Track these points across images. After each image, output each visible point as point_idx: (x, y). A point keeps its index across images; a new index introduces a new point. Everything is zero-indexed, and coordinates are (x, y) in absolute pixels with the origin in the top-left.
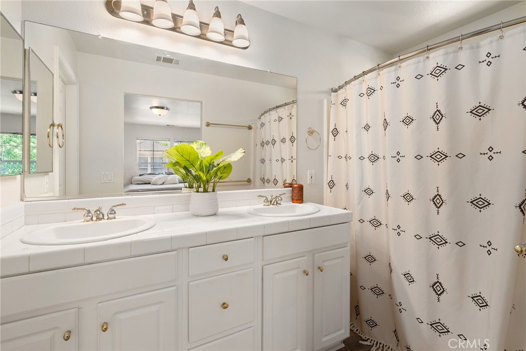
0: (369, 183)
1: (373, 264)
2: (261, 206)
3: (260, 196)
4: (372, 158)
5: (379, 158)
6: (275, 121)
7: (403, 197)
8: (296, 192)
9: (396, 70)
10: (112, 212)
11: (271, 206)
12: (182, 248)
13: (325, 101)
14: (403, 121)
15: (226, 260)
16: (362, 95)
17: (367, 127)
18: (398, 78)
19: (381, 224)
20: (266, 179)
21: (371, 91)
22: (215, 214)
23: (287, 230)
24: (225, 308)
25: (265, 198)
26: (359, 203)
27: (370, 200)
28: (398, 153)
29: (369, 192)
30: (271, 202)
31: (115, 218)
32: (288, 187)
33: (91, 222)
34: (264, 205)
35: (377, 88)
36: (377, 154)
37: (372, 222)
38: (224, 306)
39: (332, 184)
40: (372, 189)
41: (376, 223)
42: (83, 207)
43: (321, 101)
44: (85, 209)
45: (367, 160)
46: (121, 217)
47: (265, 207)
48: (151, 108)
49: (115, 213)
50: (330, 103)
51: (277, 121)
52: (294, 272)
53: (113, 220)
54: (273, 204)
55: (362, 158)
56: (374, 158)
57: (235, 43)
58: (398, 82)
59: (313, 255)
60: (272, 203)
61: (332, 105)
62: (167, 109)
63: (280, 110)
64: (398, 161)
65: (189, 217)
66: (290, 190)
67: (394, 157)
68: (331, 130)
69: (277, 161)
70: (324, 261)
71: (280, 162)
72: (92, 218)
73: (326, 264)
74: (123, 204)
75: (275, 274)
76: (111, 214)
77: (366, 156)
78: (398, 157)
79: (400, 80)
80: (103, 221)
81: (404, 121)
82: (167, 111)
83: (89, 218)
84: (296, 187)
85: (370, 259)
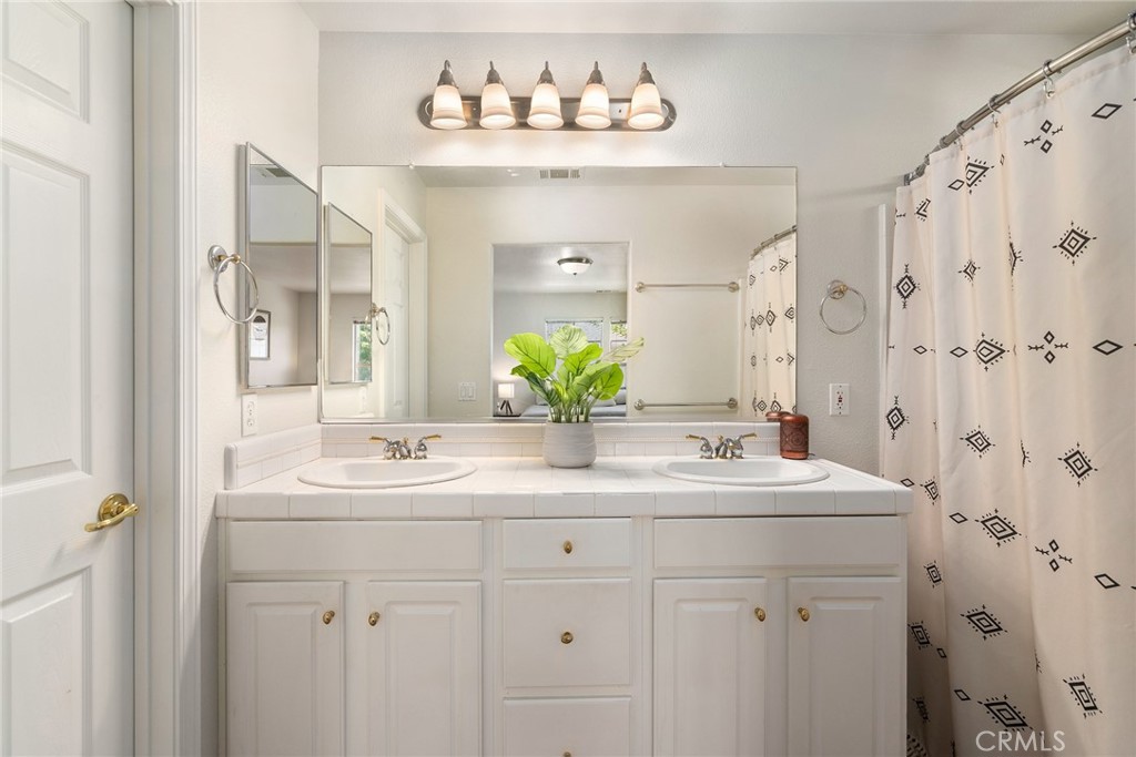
0: (977, 420)
1: (993, 639)
2: (694, 457)
3: (691, 436)
4: (985, 352)
5: (1003, 351)
6: (773, 269)
7: (1066, 460)
8: (787, 432)
9: (1038, 104)
10: (422, 447)
11: (719, 459)
12: (493, 518)
13: (882, 210)
14: (1061, 246)
15: (568, 551)
16: (957, 185)
17: (970, 270)
18: (1046, 126)
19: (1015, 533)
20: (758, 400)
21: (979, 170)
22: (587, 466)
23: (712, 513)
24: (567, 642)
25: (703, 442)
26: (953, 469)
27: (982, 464)
28: (1049, 337)
29: (978, 441)
30: (718, 450)
31: (425, 457)
32: (774, 420)
33: (393, 460)
34: (702, 457)
35: (992, 160)
36: (998, 339)
37: (988, 524)
38: (567, 639)
39: (897, 418)
40: (987, 434)
41: (1001, 529)
42: (383, 437)
43: (873, 211)
44: (385, 439)
45: (972, 357)
46: (434, 457)
47: (704, 460)
48: (560, 262)
49: (425, 449)
50: (893, 214)
51: (778, 270)
52: (734, 607)
53: (423, 461)
54: (724, 456)
55: (959, 352)
56: (991, 352)
57: (634, 122)
58: (1045, 136)
59: (787, 579)
60: (721, 453)
61: (897, 220)
62: (587, 261)
63: (782, 244)
64: (1050, 358)
65: (537, 467)
66: (776, 427)
67: (1037, 348)
68: (895, 282)
69: (779, 360)
70: (814, 599)
71: (785, 362)
72: (394, 455)
73: (822, 606)
74: (437, 436)
75: (679, 601)
76: (419, 450)
77: (971, 346)
78: (1048, 347)
79: (1053, 129)
80: (408, 461)
81: (1065, 245)
82: (588, 265)
83: (390, 454)
84: (789, 421)
85: (986, 624)
